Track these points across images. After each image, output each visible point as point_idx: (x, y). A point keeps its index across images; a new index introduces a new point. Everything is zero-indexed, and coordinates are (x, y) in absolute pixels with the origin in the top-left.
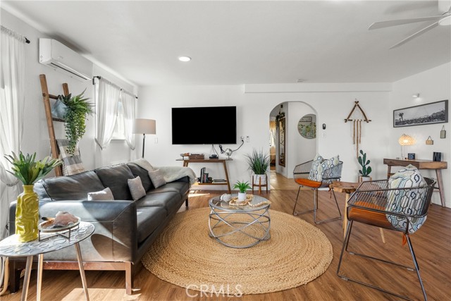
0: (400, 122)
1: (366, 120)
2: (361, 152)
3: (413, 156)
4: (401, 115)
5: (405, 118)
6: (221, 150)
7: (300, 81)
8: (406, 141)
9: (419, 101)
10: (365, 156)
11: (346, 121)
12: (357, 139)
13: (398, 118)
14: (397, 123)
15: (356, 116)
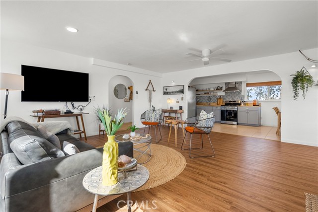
0: (166, 93)
1: (154, 91)
2: (153, 106)
3: (172, 108)
4: (166, 89)
5: (168, 91)
6: (73, 106)
7: (129, 64)
8: (169, 101)
9: (173, 84)
10: (154, 108)
11: (146, 90)
12: (150, 100)
13: (165, 90)
14: (165, 93)
15: (150, 88)
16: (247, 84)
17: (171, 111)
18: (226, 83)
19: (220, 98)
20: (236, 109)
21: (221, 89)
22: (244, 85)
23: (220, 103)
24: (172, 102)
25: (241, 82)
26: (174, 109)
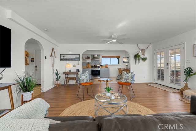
1: (55, 57)
2: (56, 70)
4: (64, 56)
5: (65, 58)
8: (68, 66)
9: (70, 53)
10: (58, 71)
11: (51, 56)
12: (53, 65)
13: (62, 57)
14: (62, 59)
15: (53, 55)
16: (102, 56)
17: (70, 72)
18: (91, 55)
19: (88, 63)
20: (100, 70)
21: (89, 58)
22: (100, 57)
23: (88, 66)
24: (70, 66)
25: (99, 55)
26: (72, 71)
